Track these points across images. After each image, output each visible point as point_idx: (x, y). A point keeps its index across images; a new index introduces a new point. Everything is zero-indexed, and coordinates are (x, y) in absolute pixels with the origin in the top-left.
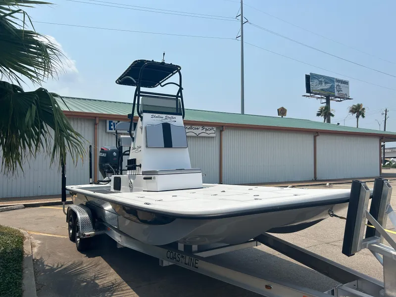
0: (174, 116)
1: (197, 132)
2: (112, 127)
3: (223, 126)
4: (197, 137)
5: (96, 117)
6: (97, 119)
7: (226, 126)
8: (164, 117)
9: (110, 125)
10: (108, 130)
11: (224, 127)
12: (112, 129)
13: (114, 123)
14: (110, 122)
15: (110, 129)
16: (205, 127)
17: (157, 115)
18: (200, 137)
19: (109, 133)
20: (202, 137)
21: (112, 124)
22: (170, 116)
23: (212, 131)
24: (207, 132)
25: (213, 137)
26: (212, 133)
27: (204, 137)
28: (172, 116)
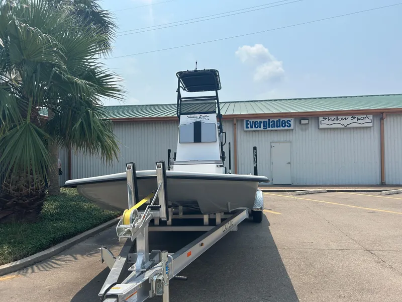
0: (208, 115)
1: (345, 123)
2: (249, 126)
3: (382, 113)
4: (346, 128)
5: (233, 118)
6: (235, 120)
7: (386, 112)
8: (199, 117)
9: (247, 124)
10: (245, 129)
11: (384, 115)
12: (249, 128)
13: (250, 122)
14: (247, 121)
15: (247, 127)
16: (357, 116)
17: (192, 116)
18: (350, 128)
19: (246, 131)
20: (354, 128)
21: (248, 122)
22: (204, 115)
23: (367, 120)
24: (359, 121)
25: (370, 127)
26: (367, 122)
27: (357, 128)
28: (206, 115)
